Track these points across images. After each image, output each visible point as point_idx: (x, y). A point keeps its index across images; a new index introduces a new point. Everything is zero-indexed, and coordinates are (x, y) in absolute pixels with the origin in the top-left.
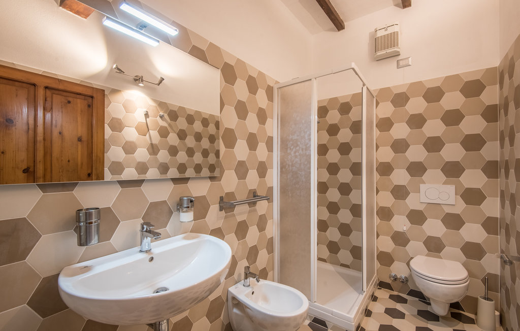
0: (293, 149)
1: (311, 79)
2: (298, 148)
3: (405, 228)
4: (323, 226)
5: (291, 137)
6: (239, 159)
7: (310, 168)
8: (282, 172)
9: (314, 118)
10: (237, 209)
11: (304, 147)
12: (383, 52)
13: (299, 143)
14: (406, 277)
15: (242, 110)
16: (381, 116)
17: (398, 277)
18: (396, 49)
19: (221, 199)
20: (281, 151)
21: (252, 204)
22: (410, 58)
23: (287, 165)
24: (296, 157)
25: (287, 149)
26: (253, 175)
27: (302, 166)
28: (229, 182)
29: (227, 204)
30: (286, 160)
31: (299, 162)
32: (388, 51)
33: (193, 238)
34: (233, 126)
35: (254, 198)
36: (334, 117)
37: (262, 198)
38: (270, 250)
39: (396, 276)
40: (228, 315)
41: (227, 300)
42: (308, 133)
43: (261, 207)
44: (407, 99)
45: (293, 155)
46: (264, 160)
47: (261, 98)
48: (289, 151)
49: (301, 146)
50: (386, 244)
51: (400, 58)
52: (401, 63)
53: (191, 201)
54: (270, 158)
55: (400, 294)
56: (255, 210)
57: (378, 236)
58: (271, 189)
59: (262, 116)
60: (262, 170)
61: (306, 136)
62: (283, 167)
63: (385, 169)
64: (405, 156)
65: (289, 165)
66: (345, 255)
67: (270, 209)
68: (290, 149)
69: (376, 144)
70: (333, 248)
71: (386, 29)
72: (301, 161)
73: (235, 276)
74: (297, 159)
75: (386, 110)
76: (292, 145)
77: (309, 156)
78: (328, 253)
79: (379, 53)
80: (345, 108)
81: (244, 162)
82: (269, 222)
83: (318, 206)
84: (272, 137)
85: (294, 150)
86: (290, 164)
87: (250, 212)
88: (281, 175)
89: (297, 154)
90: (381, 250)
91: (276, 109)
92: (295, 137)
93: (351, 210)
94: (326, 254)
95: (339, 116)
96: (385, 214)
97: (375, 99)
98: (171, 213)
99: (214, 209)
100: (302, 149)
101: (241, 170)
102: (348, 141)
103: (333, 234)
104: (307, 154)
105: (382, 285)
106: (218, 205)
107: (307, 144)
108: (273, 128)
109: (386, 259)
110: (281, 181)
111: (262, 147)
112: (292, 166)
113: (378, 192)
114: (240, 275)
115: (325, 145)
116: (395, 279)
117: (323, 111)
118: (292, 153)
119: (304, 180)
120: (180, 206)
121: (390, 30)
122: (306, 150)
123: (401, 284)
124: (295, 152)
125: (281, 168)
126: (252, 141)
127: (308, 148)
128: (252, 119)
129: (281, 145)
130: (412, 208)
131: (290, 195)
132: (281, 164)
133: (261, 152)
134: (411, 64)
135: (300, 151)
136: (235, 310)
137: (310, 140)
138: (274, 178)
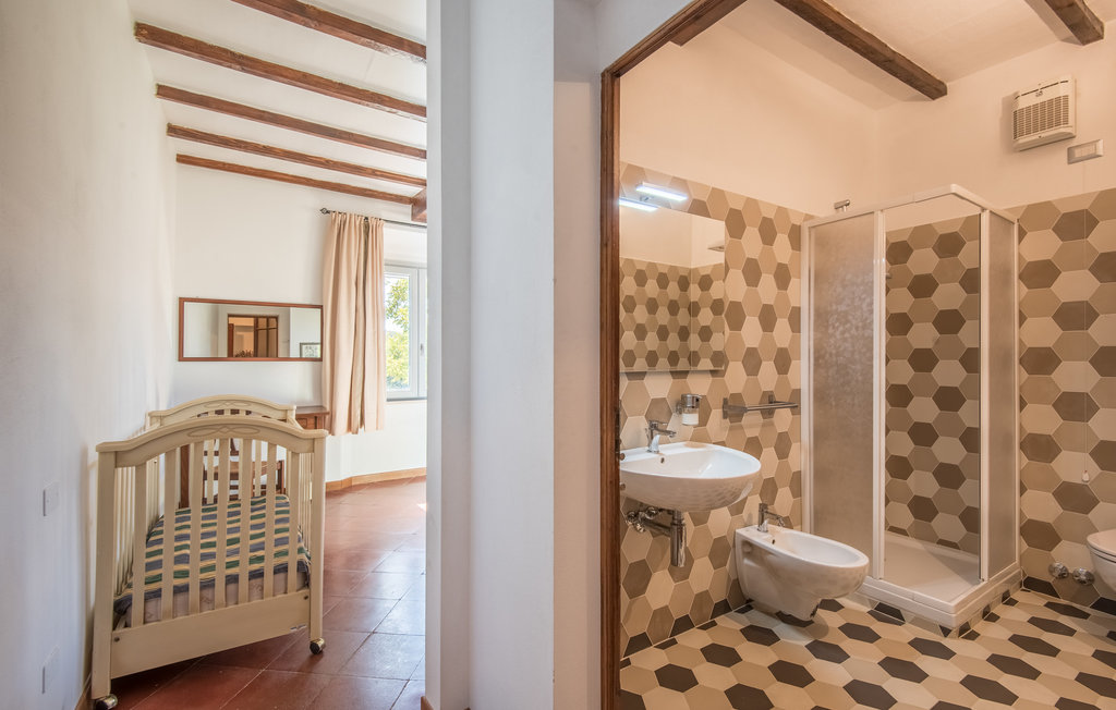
0: (838, 328)
1: (873, 213)
2: (848, 325)
3: (1086, 477)
4: (898, 467)
5: (834, 307)
6: (748, 346)
7: (871, 359)
8: (817, 365)
9: (880, 264)
10: (747, 419)
11: (860, 324)
12: (1034, 137)
13: (850, 317)
14: (1088, 574)
15: (752, 273)
16: (1030, 258)
17: (1071, 571)
18: (1062, 130)
19: (725, 401)
20: (815, 330)
21: (768, 413)
22: (1101, 142)
23: (828, 356)
24: (845, 340)
25: (827, 327)
26: (768, 369)
27: (857, 357)
28: (735, 378)
29: (734, 409)
30: (825, 345)
31: (850, 349)
32: (1043, 135)
33: (697, 447)
34: (739, 298)
35: (769, 405)
36: (924, 261)
37: (784, 405)
38: (797, 491)
39: (1066, 570)
40: (735, 565)
41: (734, 546)
42: (868, 300)
43: (783, 418)
44: (1093, 223)
45: (838, 337)
46: (785, 344)
47: (782, 249)
48: (831, 331)
49: (854, 322)
50: (1043, 507)
51: (1074, 143)
52: (1078, 153)
53: (697, 400)
54: (796, 342)
55: (1075, 605)
56: (772, 424)
57: (1023, 490)
58: (797, 393)
59: (783, 277)
60: (783, 361)
61: (864, 306)
62: (820, 359)
63: (1041, 361)
64: (1088, 335)
65: (831, 355)
66: (947, 524)
67: (797, 425)
68: (834, 327)
69: (1020, 311)
70: (923, 509)
71: (1038, 92)
72: (853, 346)
73: (745, 514)
74: (847, 345)
75: (1043, 245)
76: (837, 320)
77: (870, 339)
78: (911, 519)
79: (1023, 140)
80: (949, 244)
81: (755, 349)
82: (794, 447)
83: (887, 431)
84: (799, 308)
85: (841, 328)
86: (834, 352)
87: (764, 425)
88: (815, 371)
89: (847, 335)
90: (1029, 516)
91: (807, 259)
92: (843, 308)
93: (961, 439)
94: (906, 518)
95: (936, 259)
96: (1041, 448)
97: (1016, 227)
98: (670, 414)
99: (716, 415)
100: (857, 328)
101: (752, 361)
102: (957, 308)
103: (923, 483)
104: (866, 335)
105: (1031, 584)
106: (721, 410)
107: (866, 319)
108: (801, 293)
109: (1041, 535)
110: (815, 380)
111: (782, 325)
112: (838, 355)
113: (1023, 405)
114: (750, 516)
115: (904, 315)
116: (1063, 575)
117: (898, 252)
118: (838, 333)
119: (860, 378)
120: (682, 405)
121: (1048, 95)
122: (864, 328)
123: (1078, 586)
124: (843, 333)
125: (816, 359)
126: (768, 319)
127: (868, 325)
128: (767, 282)
129: (815, 321)
130: (1102, 437)
131: (834, 403)
132: (815, 353)
133: (782, 333)
134: (1101, 153)
135: (853, 331)
136: (746, 561)
137: (871, 312)
138: (803, 375)
